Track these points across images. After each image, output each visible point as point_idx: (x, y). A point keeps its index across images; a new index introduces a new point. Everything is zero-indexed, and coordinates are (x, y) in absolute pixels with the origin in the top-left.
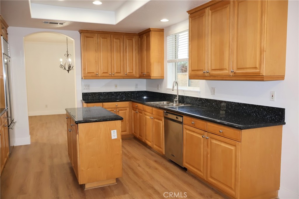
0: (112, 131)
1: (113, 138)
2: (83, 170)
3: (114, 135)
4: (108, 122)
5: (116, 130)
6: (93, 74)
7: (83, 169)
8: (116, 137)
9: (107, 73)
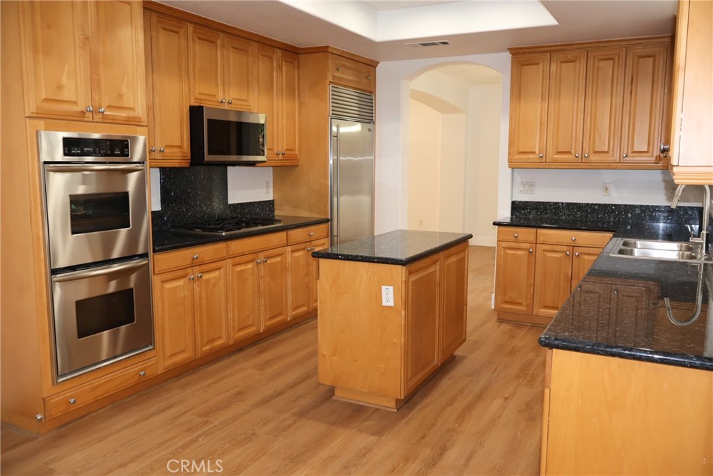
0: (384, 288)
1: (385, 303)
2: (324, 355)
3: (388, 297)
4: (376, 264)
5: (392, 287)
6: (532, 156)
7: (325, 353)
8: (391, 303)
9: (569, 153)
